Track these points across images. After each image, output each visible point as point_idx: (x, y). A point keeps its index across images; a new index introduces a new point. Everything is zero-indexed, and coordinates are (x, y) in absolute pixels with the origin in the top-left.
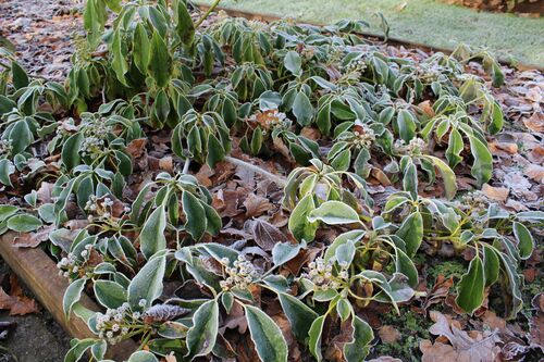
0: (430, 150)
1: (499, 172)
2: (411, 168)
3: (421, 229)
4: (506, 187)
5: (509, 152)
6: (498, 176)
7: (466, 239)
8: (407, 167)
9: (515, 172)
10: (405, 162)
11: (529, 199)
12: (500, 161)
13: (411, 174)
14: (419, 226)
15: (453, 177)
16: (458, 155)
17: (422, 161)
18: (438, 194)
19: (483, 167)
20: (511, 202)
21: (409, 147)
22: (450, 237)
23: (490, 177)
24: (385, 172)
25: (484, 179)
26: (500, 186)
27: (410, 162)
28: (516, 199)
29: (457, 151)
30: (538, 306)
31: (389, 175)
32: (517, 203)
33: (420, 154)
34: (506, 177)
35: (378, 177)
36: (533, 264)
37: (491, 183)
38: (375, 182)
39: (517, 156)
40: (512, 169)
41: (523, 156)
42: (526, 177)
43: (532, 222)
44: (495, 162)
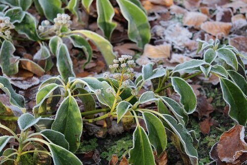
0: (83, 24)
1: (159, 29)
2: (62, 49)
3: (78, 114)
4: (168, 42)
5: (165, 6)
6: (159, 34)
7: (123, 110)
8: (58, 49)
9: (174, 25)
10: (55, 44)
11: (193, 48)
12: (157, 17)
13: (63, 55)
14: (76, 111)
15: (110, 47)
16: (110, 21)
17: (73, 38)
18: (100, 69)
19: (141, 27)
20: (175, 57)
21: (55, 27)
22: (112, 113)
23: (150, 37)
24: (36, 61)
25: (144, 41)
26: (162, 43)
27: (60, 44)
28: (180, 52)
29: (109, 18)
30: (217, 157)
31: (42, 63)
32: (180, 56)
33: (70, 31)
34: (166, 32)
35: (29, 67)
36: (207, 115)
37: (152, 42)
38: (28, 75)
39: (174, 8)
40: (171, 22)
41: (181, 6)
42: (185, 27)
43: (190, 72)
44: (152, 19)
